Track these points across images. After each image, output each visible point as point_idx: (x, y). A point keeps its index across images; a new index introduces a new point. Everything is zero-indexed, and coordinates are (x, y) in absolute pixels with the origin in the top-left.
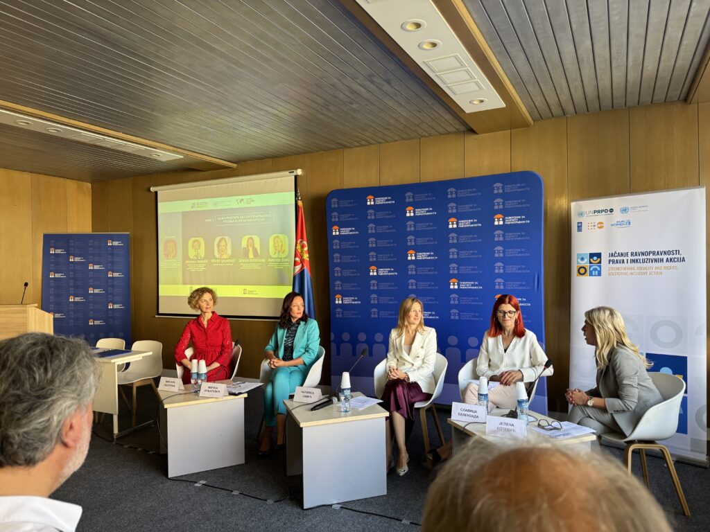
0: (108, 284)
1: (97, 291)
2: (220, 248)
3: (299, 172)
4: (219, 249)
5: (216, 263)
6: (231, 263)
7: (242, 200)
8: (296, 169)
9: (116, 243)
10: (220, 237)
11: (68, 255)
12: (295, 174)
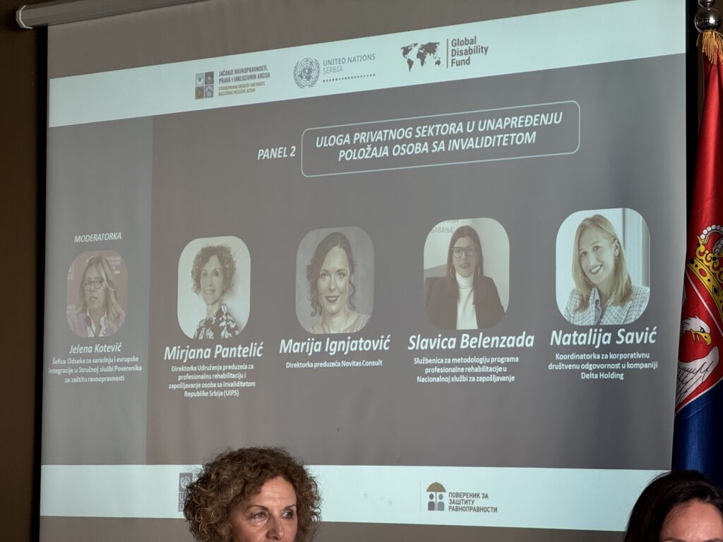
2: (323, 284)
4: (314, 288)
5: (302, 357)
6: (372, 355)
7: (431, 48)
10: (324, 233)
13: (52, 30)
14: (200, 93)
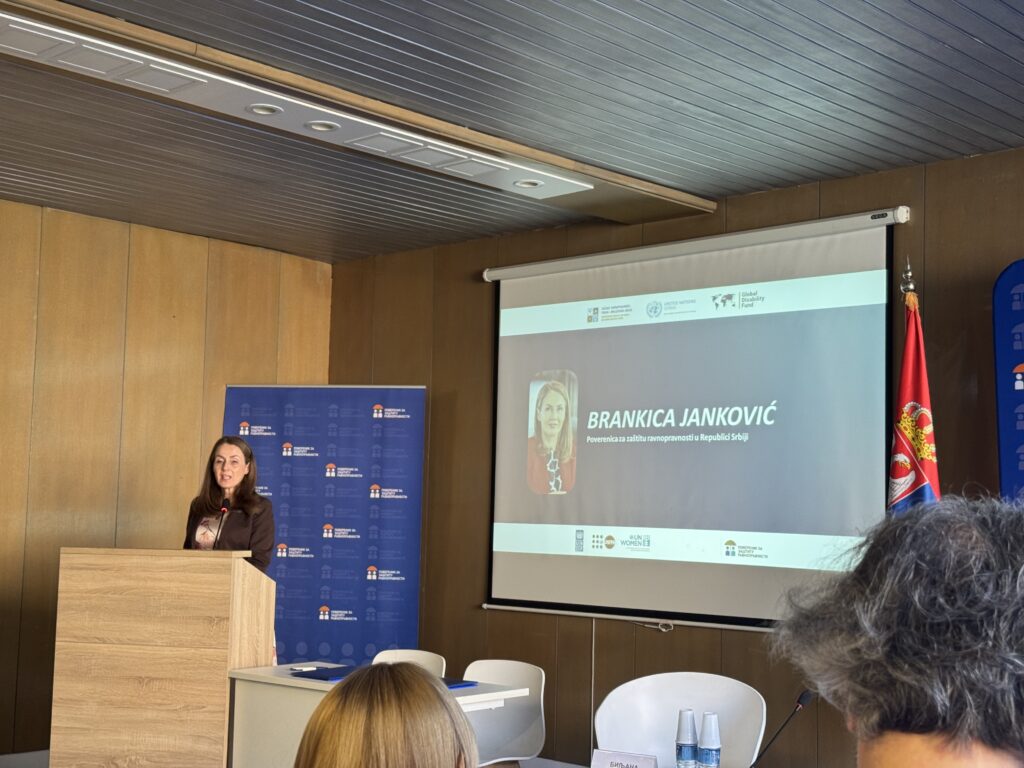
0: (370, 516)
1: (342, 533)
3: (903, 214)
7: (729, 297)
8: (894, 207)
9: (392, 413)
11: (281, 440)
12: (889, 219)
13: (502, 283)
14: (590, 319)
